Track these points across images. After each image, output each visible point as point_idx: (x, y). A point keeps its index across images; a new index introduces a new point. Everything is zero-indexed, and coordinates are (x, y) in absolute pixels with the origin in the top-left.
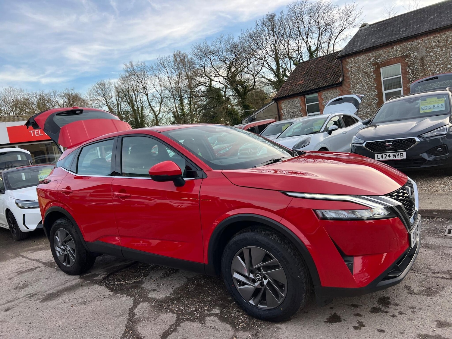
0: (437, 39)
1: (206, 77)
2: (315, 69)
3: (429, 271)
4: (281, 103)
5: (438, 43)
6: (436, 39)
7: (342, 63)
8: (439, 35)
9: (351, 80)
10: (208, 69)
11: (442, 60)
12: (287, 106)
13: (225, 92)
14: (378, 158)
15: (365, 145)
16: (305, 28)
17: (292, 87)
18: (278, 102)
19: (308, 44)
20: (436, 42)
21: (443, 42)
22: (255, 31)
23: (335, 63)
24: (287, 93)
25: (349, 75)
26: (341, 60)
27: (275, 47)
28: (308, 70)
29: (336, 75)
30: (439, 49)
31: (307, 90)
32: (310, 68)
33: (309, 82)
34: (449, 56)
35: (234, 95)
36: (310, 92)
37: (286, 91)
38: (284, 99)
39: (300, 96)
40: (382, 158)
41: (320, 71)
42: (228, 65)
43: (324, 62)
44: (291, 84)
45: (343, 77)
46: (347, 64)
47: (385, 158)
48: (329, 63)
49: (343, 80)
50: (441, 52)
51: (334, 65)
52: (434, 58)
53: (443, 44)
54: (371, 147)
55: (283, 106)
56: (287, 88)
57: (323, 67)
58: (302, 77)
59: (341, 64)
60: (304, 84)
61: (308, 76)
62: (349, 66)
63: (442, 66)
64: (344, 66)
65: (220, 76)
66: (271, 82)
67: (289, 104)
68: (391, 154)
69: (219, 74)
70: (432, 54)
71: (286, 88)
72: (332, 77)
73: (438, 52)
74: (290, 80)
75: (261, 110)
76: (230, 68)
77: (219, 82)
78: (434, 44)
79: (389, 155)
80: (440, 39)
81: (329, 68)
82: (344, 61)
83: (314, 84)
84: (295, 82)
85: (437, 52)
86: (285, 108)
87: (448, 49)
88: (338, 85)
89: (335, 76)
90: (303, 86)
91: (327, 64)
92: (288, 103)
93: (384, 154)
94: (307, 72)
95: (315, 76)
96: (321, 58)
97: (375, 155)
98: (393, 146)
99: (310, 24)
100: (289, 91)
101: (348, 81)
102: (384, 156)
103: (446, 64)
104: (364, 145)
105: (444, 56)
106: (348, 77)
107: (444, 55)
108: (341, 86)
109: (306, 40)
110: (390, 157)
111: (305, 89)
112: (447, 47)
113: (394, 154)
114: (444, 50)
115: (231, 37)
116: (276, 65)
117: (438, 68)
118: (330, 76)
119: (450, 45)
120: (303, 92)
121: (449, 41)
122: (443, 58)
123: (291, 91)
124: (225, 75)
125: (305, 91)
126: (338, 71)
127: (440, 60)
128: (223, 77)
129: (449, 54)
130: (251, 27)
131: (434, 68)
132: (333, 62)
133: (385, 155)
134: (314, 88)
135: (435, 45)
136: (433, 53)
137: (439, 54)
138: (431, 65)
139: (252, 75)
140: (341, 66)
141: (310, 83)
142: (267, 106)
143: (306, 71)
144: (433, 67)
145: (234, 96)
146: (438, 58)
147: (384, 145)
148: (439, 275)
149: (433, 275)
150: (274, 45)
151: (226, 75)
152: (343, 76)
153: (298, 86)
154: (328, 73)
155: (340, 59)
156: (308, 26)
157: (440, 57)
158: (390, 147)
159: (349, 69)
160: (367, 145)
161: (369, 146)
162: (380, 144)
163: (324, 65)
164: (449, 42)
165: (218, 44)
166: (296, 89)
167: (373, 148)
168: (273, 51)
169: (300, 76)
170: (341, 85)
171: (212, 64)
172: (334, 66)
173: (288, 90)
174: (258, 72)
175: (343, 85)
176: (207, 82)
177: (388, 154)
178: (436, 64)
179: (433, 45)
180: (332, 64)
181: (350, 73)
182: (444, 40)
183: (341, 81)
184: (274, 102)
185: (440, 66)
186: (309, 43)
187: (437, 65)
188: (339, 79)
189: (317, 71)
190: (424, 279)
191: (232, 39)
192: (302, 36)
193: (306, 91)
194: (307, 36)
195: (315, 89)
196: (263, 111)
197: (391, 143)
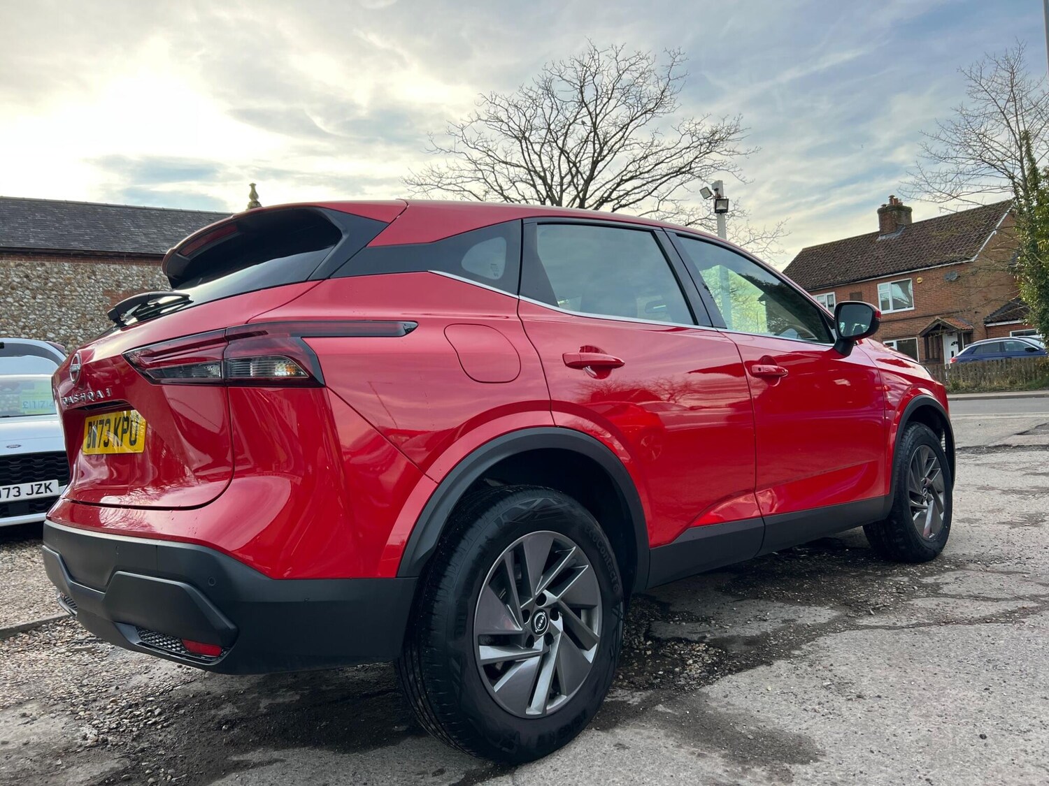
0: (23, 269)
5: (25, 279)
6: (22, 271)
8: (27, 264)
11: (35, 320)
20: (21, 277)
21: (36, 282)
30: (27, 292)
34: (52, 314)
50: (33, 301)
52: (15, 310)
53: (38, 285)
63: (34, 331)
70: (10, 300)
73: (25, 300)
78: (17, 280)
80: (32, 273)
85: (23, 298)
87: (49, 298)
103: (44, 330)
105: (39, 311)
107: (40, 309)
112: (46, 293)
114: (40, 299)
117: (24, 333)
119: (53, 290)
121: (51, 282)
122: (36, 314)
127: (30, 317)
129: (50, 309)
131: (15, 332)
135: (17, 282)
136: (14, 298)
137: (28, 305)
138: (8, 324)
144: (14, 330)
146: (26, 312)
157: (29, 311)
164: (50, 284)
178: (21, 324)
179: (14, 281)
182: (39, 277)
185: (30, 330)
187: (24, 328)
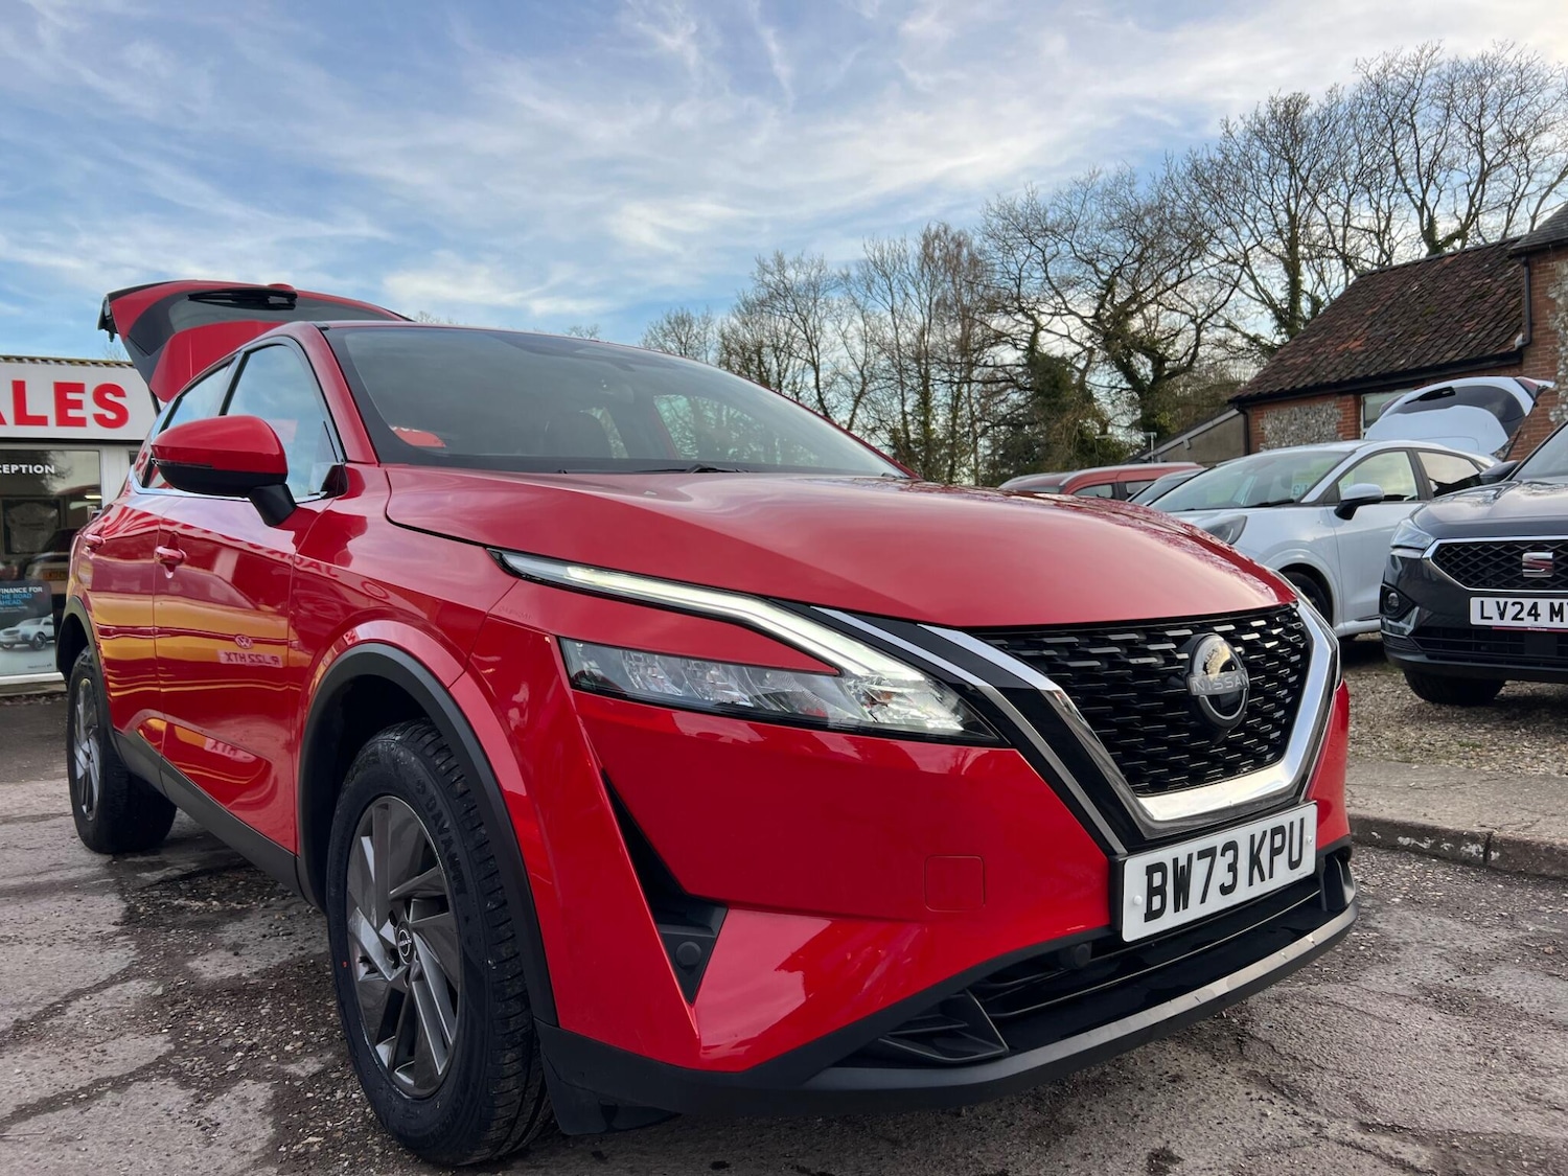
1: (1019, 317)
2: (1419, 297)
3: (1352, 1110)
4: (1262, 418)
7: (1530, 274)
9: (1564, 344)
10: (1032, 287)
12: (1284, 430)
13: (1083, 372)
14: (1483, 617)
15: (1435, 557)
16: (1418, 150)
17: (1315, 360)
18: (1248, 412)
19: (1426, 213)
22: (1219, 157)
23: (1510, 278)
24: (1291, 382)
25: (1556, 323)
26: (1526, 264)
27: (1293, 218)
28: (1390, 302)
29: (1505, 324)
31: (1372, 374)
32: (1402, 295)
33: (1387, 344)
35: (1113, 384)
36: (1382, 383)
37: (1287, 372)
38: (1280, 402)
39: (1342, 394)
40: (1502, 616)
41: (1441, 304)
42: (1104, 278)
43: (1463, 273)
44: (1311, 349)
45: (1531, 332)
46: (1553, 281)
47: (1515, 618)
48: (1483, 275)
49: (1529, 343)
51: (1501, 286)
54: (1457, 565)
55: (1269, 427)
56: (1294, 364)
57: (1455, 293)
58: (1360, 327)
59: (1525, 281)
60: (1363, 352)
61: (1385, 322)
62: (1561, 289)
64: (1538, 288)
65: (1071, 313)
66: (1260, 344)
67: (1292, 424)
68: (1544, 605)
69: (1067, 308)
71: (1292, 361)
72: (1483, 329)
74: (1312, 333)
75: (1184, 438)
76: (1109, 286)
77: (1069, 337)
79: (1535, 606)
81: (1481, 297)
82: (1540, 268)
83: (1406, 352)
84: (1328, 342)
86: (1277, 437)
88: (1505, 363)
89: (1496, 327)
90: (1361, 357)
91: (1476, 279)
92: (1289, 420)
93: (1511, 601)
94: (1384, 308)
95: (1415, 322)
96: (1453, 258)
97: (1473, 600)
98: (1556, 566)
99: (1443, 138)
100: (1299, 375)
101: (1551, 347)
102: (1511, 611)
104: (1430, 556)
106: (1550, 332)
108: (1514, 365)
109: (1421, 196)
110: (1536, 616)
111: (1363, 371)
113: (1557, 602)
115: (1126, 179)
116: (1288, 283)
118: (1478, 327)
120: (1354, 381)
123: (1306, 374)
124: (1087, 311)
125: (1361, 376)
126: (1513, 309)
128: (1082, 318)
130: (1207, 145)
132: (1502, 274)
133: (1514, 604)
134: (1402, 368)
139: (1191, 316)
140: (1526, 288)
141: (1388, 347)
142: (1210, 425)
143: (1383, 305)
145: (1115, 387)
147: (1517, 560)
148: (1385, 1142)
149: (1358, 1137)
150: (1288, 210)
151: (1093, 312)
152: (1527, 329)
153: (1341, 356)
154: (1470, 315)
155: (1523, 259)
156: (1432, 142)
158: (1542, 573)
159: (1560, 301)
160: (1442, 555)
161: (1449, 560)
162: (1497, 554)
163: (1463, 285)
165: (1078, 199)
166: (1329, 369)
167: (1466, 571)
168: (1280, 232)
169: (1356, 322)
170: (1517, 362)
171: (1046, 271)
172: (1501, 290)
173: (1296, 370)
174: (1216, 307)
175: (1525, 365)
176: (1025, 332)
177: (1528, 603)
180: (1496, 281)
181: (1563, 318)
183: (1521, 348)
184: (1235, 412)
186: (1428, 210)
188: (1512, 337)
189: (1429, 307)
190: (1287, 1143)
191: (1130, 185)
192: (1404, 181)
193: (1367, 378)
194: (1425, 181)
195: (1405, 372)
196: (1192, 441)
197: (1550, 555)
